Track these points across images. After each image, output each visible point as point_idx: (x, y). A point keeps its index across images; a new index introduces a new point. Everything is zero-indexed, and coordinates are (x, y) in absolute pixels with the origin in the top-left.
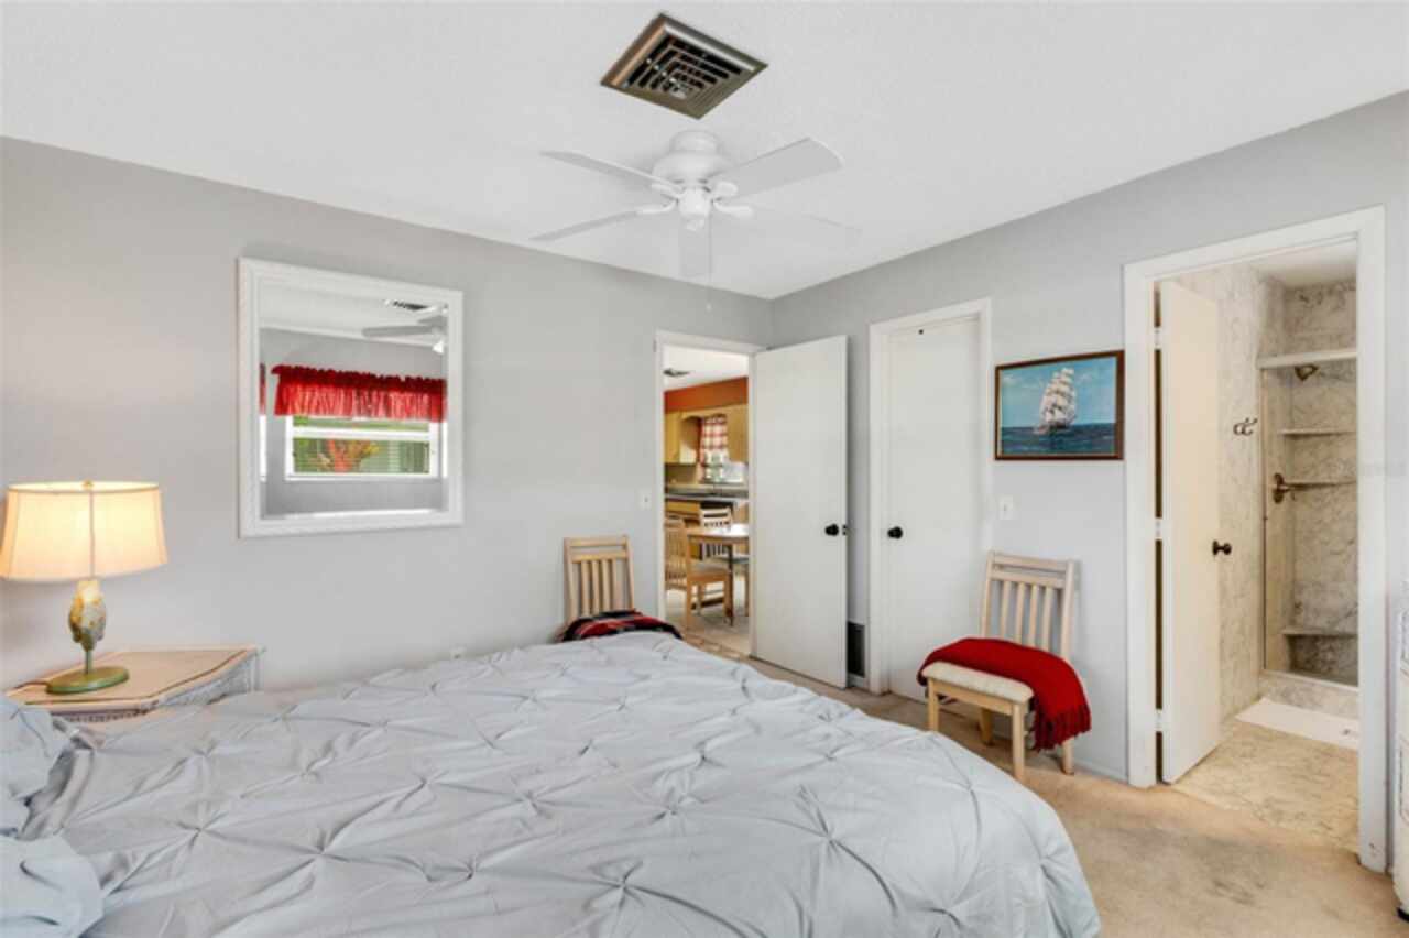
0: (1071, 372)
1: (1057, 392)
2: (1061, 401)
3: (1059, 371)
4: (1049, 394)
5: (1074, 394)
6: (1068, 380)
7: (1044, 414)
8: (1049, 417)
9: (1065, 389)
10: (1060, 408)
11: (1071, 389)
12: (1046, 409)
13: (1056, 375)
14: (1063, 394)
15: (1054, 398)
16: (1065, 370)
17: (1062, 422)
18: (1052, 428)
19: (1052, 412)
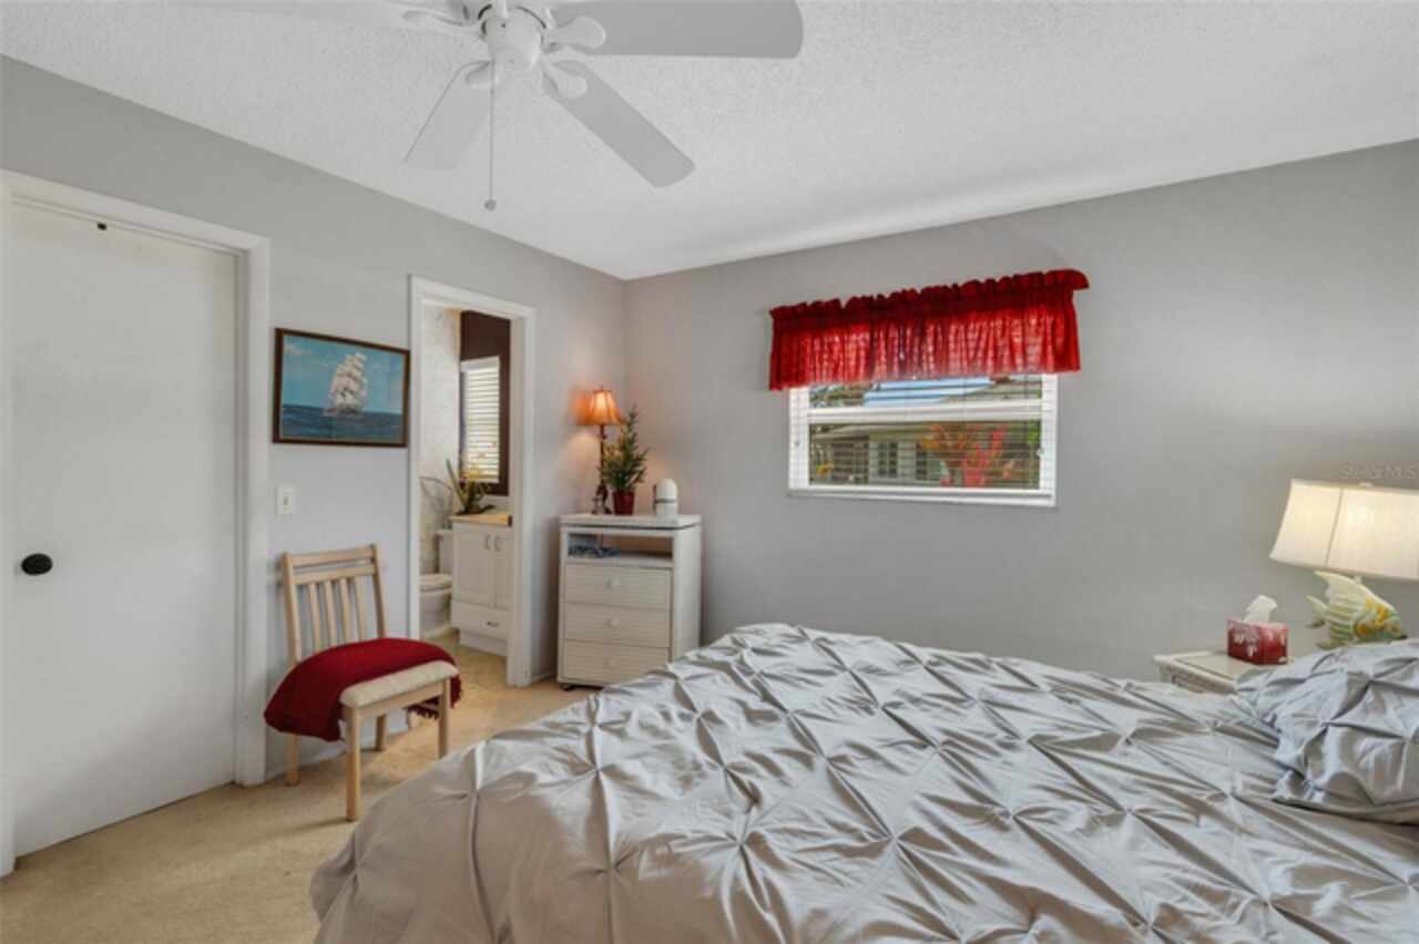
0: (364, 358)
1: (350, 375)
2: (353, 386)
3: (353, 354)
4: (340, 376)
5: (365, 380)
6: (361, 365)
7: (334, 395)
8: (339, 400)
9: (356, 373)
10: (352, 393)
11: (363, 375)
12: (337, 391)
13: (349, 357)
14: (355, 379)
15: (345, 380)
16: (359, 355)
17: (353, 407)
18: (342, 412)
19: (343, 395)
